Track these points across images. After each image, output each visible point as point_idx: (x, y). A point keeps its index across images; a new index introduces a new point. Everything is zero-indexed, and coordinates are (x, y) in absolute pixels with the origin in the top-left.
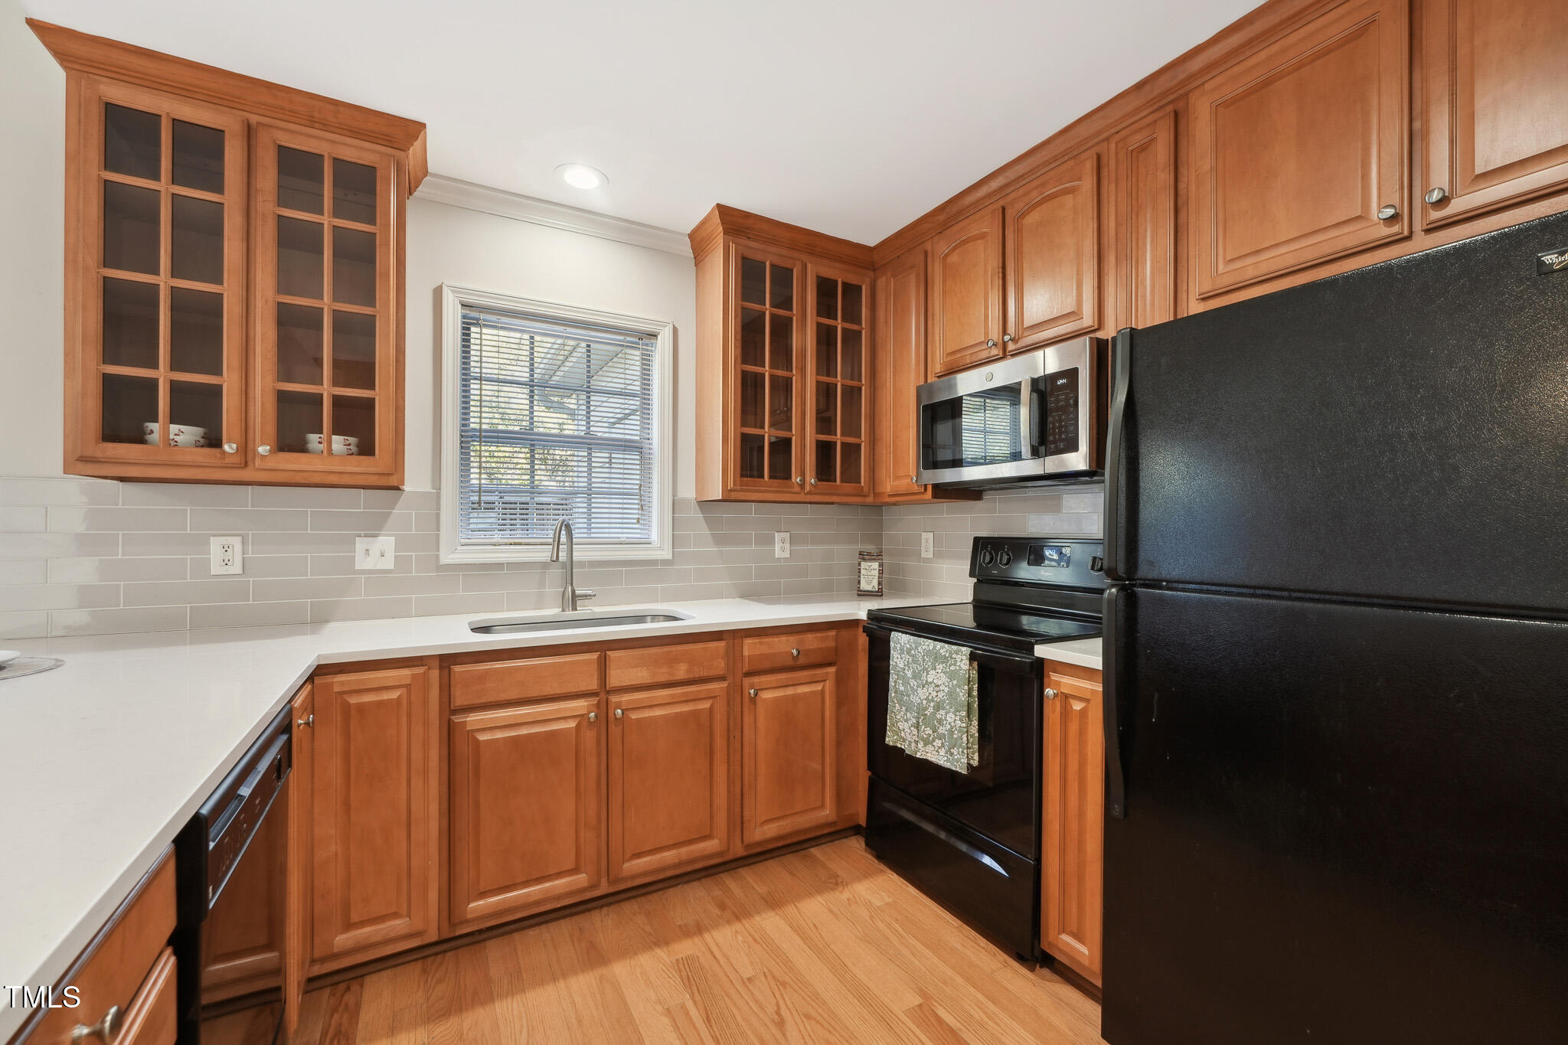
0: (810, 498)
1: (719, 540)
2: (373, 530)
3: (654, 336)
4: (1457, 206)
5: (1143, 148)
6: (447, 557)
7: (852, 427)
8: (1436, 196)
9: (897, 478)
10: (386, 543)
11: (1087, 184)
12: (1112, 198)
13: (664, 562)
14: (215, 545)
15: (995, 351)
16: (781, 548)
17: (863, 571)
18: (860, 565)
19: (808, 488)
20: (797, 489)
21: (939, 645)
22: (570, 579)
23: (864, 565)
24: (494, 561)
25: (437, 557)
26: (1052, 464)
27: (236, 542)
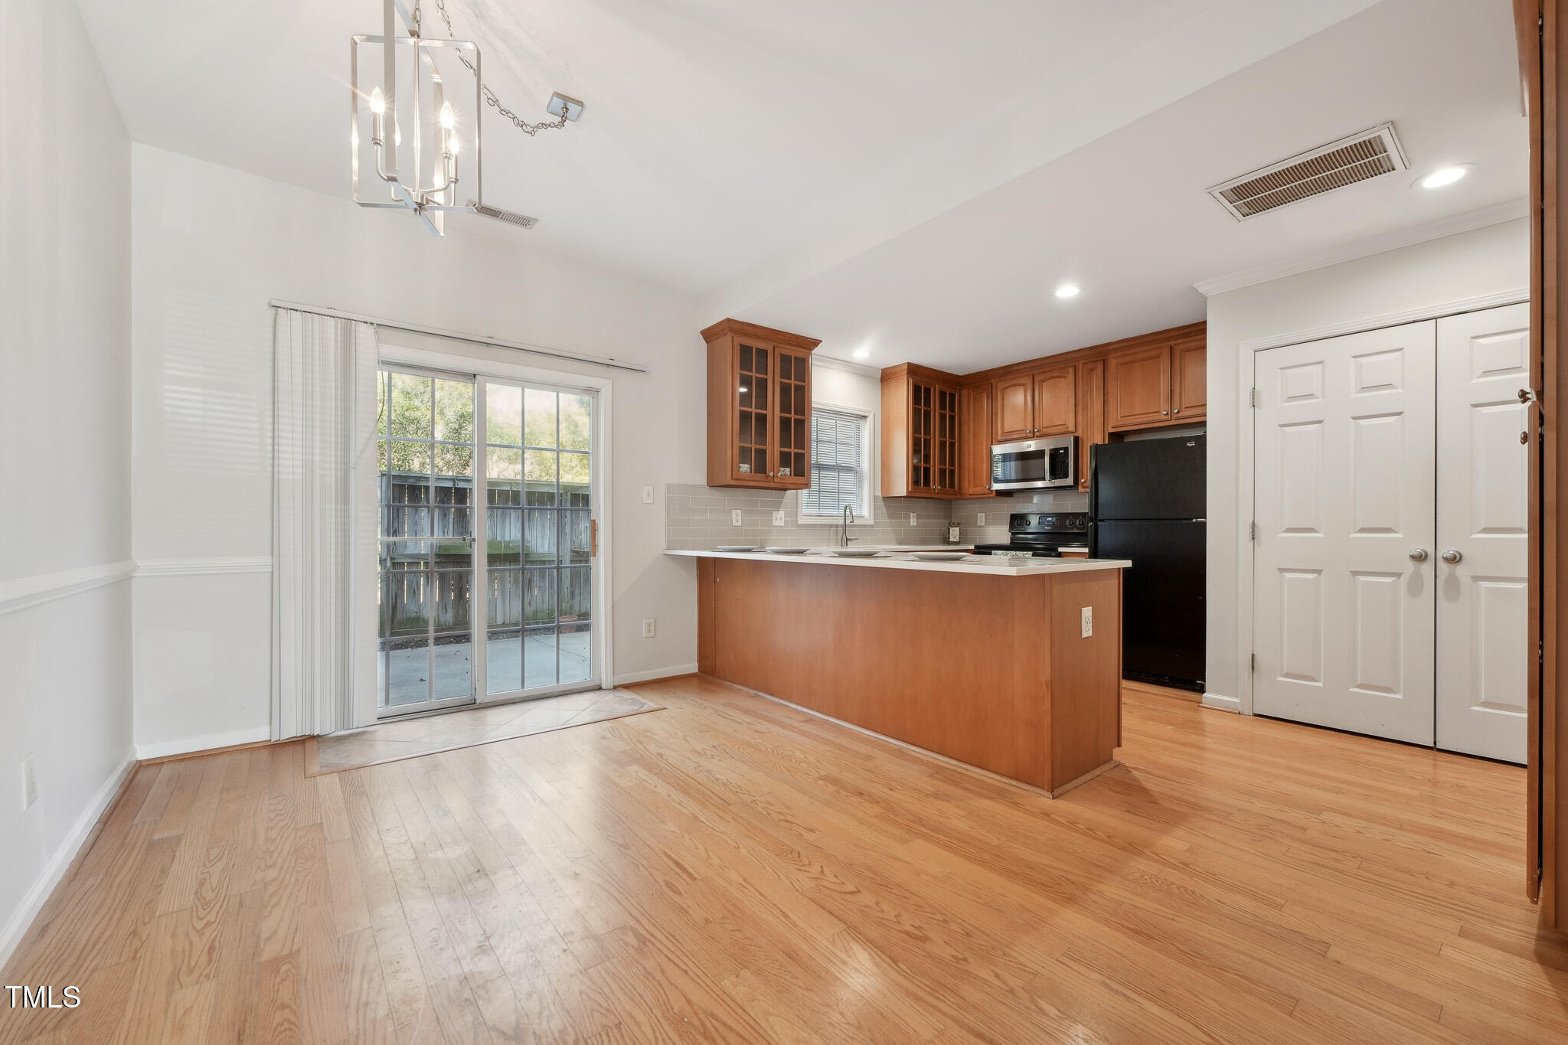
0: (937, 496)
1: (890, 516)
2: (777, 507)
3: (865, 417)
4: (1181, 414)
5: (1092, 370)
6: (801, 521)
7: (952, 463)
8: (1176, 411)
9: (975, 486)
10: (781, 514)
11: (1071, 377)
12: (1081, 383)
13: (871, 526)
14: (734, 512)
15: (1029, 435)
16: (913, 521)
17: (951, 532)
18: (949, 529)
19: (936, 491)
20: (933, 491)
21: (1018, 553)
22: (845, 532)
23: (951, 529)
24: (813, 523)
25: (797, 521)
26: (1058, 483)
27: (739, 512)
